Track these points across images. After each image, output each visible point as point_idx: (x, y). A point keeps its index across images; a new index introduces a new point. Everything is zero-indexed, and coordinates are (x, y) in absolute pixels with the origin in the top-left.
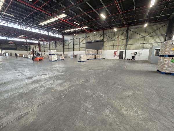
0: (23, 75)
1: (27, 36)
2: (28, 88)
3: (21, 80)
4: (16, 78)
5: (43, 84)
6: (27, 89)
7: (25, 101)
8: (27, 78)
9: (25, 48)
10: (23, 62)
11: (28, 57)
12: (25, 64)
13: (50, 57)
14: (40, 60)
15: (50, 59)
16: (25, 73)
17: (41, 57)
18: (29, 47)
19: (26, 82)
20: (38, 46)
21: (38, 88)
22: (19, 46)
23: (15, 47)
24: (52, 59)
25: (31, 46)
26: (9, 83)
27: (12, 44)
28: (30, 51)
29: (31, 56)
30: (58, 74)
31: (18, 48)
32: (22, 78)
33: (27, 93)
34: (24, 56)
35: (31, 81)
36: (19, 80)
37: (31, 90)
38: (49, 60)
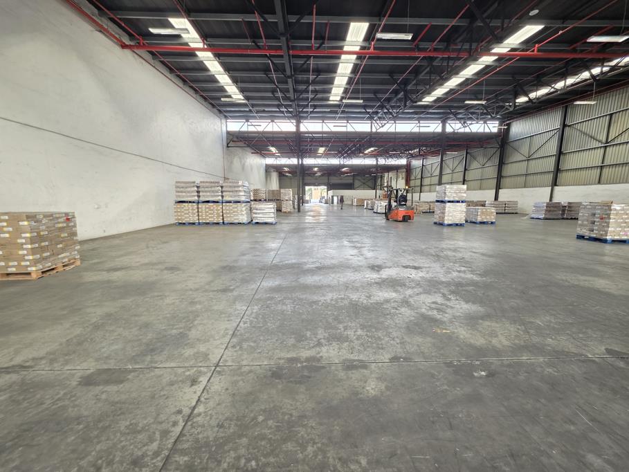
0: (362, 255)
1: (382, 146)
2: (370, 296)
3: (357, 269)
4: (348, 259)
5: (410, 296)
6: (367, 296)
7: (363, 327)
8: (369, 267)
9: (370, 183)
10: (363, 222)
11: (375, 207)
12: (366, 228)
13: (438, 212)
14: (406, 219)
15: (436, 218)
16: (365, 251)
17: (408, 208)
18: (380, 179)
19: (367, 276)
20: (404, 174)
21: (395, 305)
22: (359, 178)
23: (352, 181)
24: (443, 218)
25: (386, 175)
26: (334, 270)
27: (347, 173)
28: (381, 191)
29: (381, 205)
30: (462, 275)
31: (357, 183)
32: (360, 264)
33: (367, 309)
34: (367, 204)
35: (378, 276)
36: (353, 268)
37: (377, 303)
38: (435, 221)
